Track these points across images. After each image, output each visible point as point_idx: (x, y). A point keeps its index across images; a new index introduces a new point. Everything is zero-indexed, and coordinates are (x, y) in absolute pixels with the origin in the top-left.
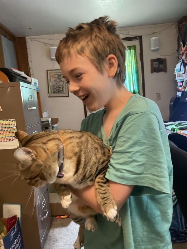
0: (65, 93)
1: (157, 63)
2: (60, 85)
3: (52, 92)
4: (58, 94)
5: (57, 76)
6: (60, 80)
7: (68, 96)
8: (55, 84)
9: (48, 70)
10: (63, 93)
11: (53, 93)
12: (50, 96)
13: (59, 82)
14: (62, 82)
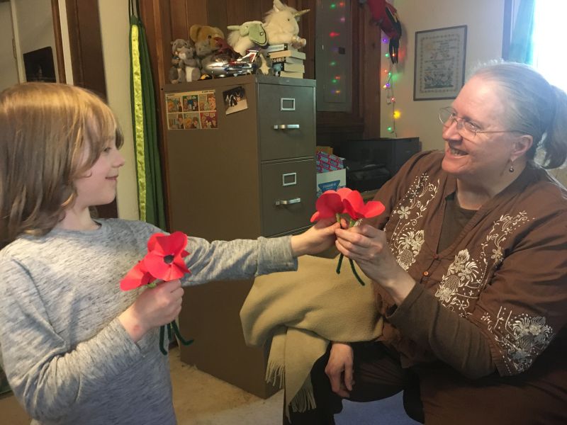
0: (454, 88)
2: (444, 68)
3: (424, 86)
4: (436, 91)
5: (438, 46)
6: (444, 55)
8: (432, 67)
9: (417, 33)
10: (449, 88)
11: (424, 90)
12: (417, 97)
13: (443, 60)
14: (450, 60)
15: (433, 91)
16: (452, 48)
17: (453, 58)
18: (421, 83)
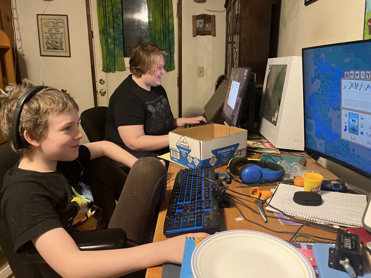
0: (65, 51)
1: (202, 21)
2: (57, 38)
3: (46, 48)
4: (54, 52)
5: (51, 24)
6: (56, 31)
7: (70, 57)
8: (51, 37)
9: (37, 15)
10: (62, 51)
11: (47, 50)
12: (42, 54)
13: (55, 33)
14: (60, 34)
15: (52, 51)
16: (60, 27)
17: (62, 33)
18: (44, 46)
